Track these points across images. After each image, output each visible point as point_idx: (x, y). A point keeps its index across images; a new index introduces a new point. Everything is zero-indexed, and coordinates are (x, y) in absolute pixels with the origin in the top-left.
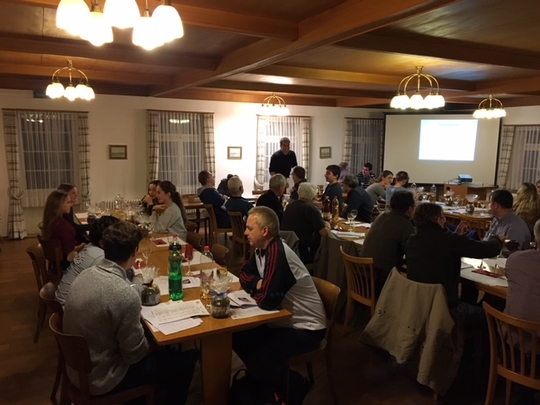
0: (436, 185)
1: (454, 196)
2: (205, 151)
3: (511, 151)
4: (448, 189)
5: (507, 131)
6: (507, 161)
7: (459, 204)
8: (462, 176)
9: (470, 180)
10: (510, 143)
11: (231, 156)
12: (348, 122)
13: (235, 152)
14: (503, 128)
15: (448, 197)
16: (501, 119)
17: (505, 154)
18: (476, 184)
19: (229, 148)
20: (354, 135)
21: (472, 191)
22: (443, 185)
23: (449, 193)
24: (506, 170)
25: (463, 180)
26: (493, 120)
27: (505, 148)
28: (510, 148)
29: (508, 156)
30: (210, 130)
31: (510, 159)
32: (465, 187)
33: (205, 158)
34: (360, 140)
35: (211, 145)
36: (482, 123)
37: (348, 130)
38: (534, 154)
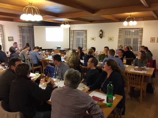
4: (54, 51)
5: (71, 32)
8: (58, 46)
9: (60, 48)
12: (19, 28)
16: (70, 28)
18: (62, 49)
20: (22, 33)
21: (61, 51)
24: (72, 44)
27: (71, 37)
32: (59, 50)
37: (20, 31)
38: (79, 39)
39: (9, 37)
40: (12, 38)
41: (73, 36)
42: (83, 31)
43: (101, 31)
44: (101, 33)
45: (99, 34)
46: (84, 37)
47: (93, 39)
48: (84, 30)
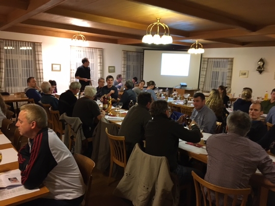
0: (168, 88)
1: (177, 95)
2: (36, 66)
3: (206, 71)
4: (175, 90)
5: (204, 61)
6: (204, 76)
7: (180, 99)
8: (182, 84)
9: (186, 86)
10: (206, 67)
11: (54, 69)
12: (124, 53)
13: (56, 67)
14: (202, 59)
15: (175, 95)
16: (202, 55)
17: (203, 73)
18: (189, 88)
19: (52, 65)
20: (127, 61)
21: (187, 92)
22: (172, 89)
23: (175, 93)
24: (203, 81)
25: (182, 86)
26: (198, 54)
27: (203, 69)
28: (205, 70)
29: (205, 74)
30: (39, 53)
31: (205, 75)
32: (183, 90)
33: (37, 70)
34: (131, 63)
35: (40, 62)
36: (193, 56)
37: (124, 58)
38: (217, 73)
39: (109, 67)
40: (113, 68)
41: (207, 68)
42: (225, 60)
43: (261, 60)
44: (261, 63)
45: (258, 66)
46: (226, 70)
47: (245, 74)
48: (228, 58)
